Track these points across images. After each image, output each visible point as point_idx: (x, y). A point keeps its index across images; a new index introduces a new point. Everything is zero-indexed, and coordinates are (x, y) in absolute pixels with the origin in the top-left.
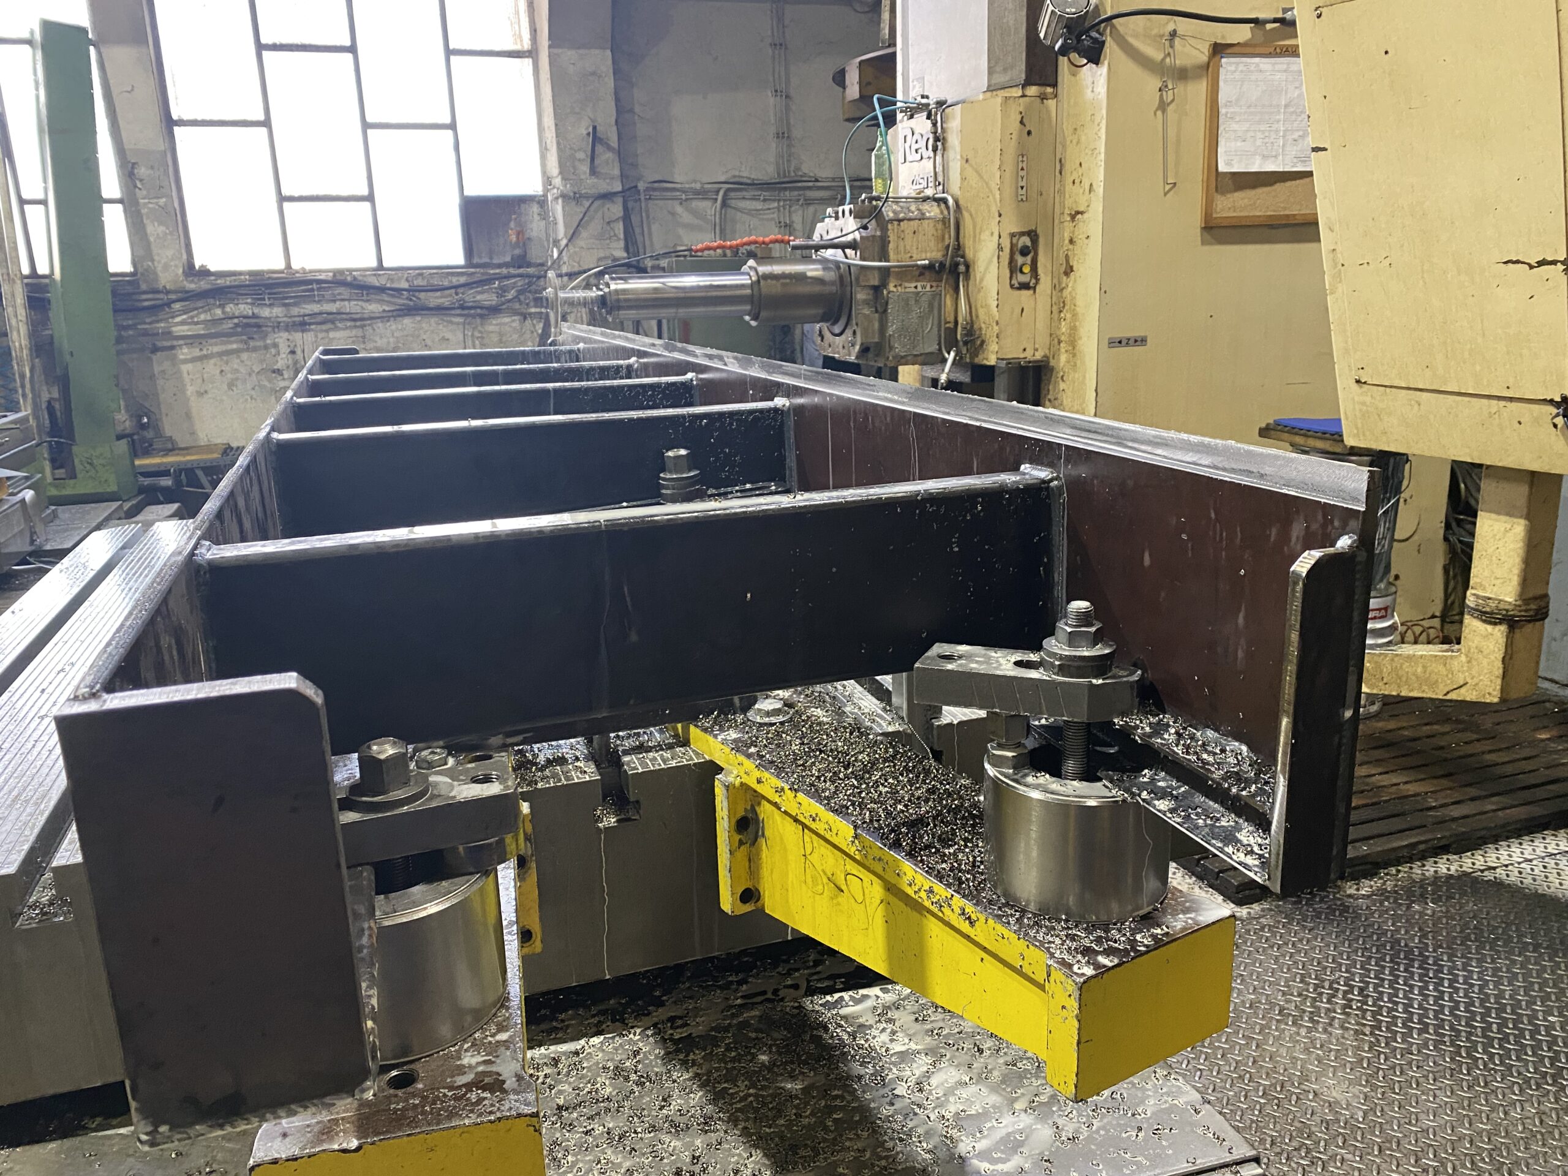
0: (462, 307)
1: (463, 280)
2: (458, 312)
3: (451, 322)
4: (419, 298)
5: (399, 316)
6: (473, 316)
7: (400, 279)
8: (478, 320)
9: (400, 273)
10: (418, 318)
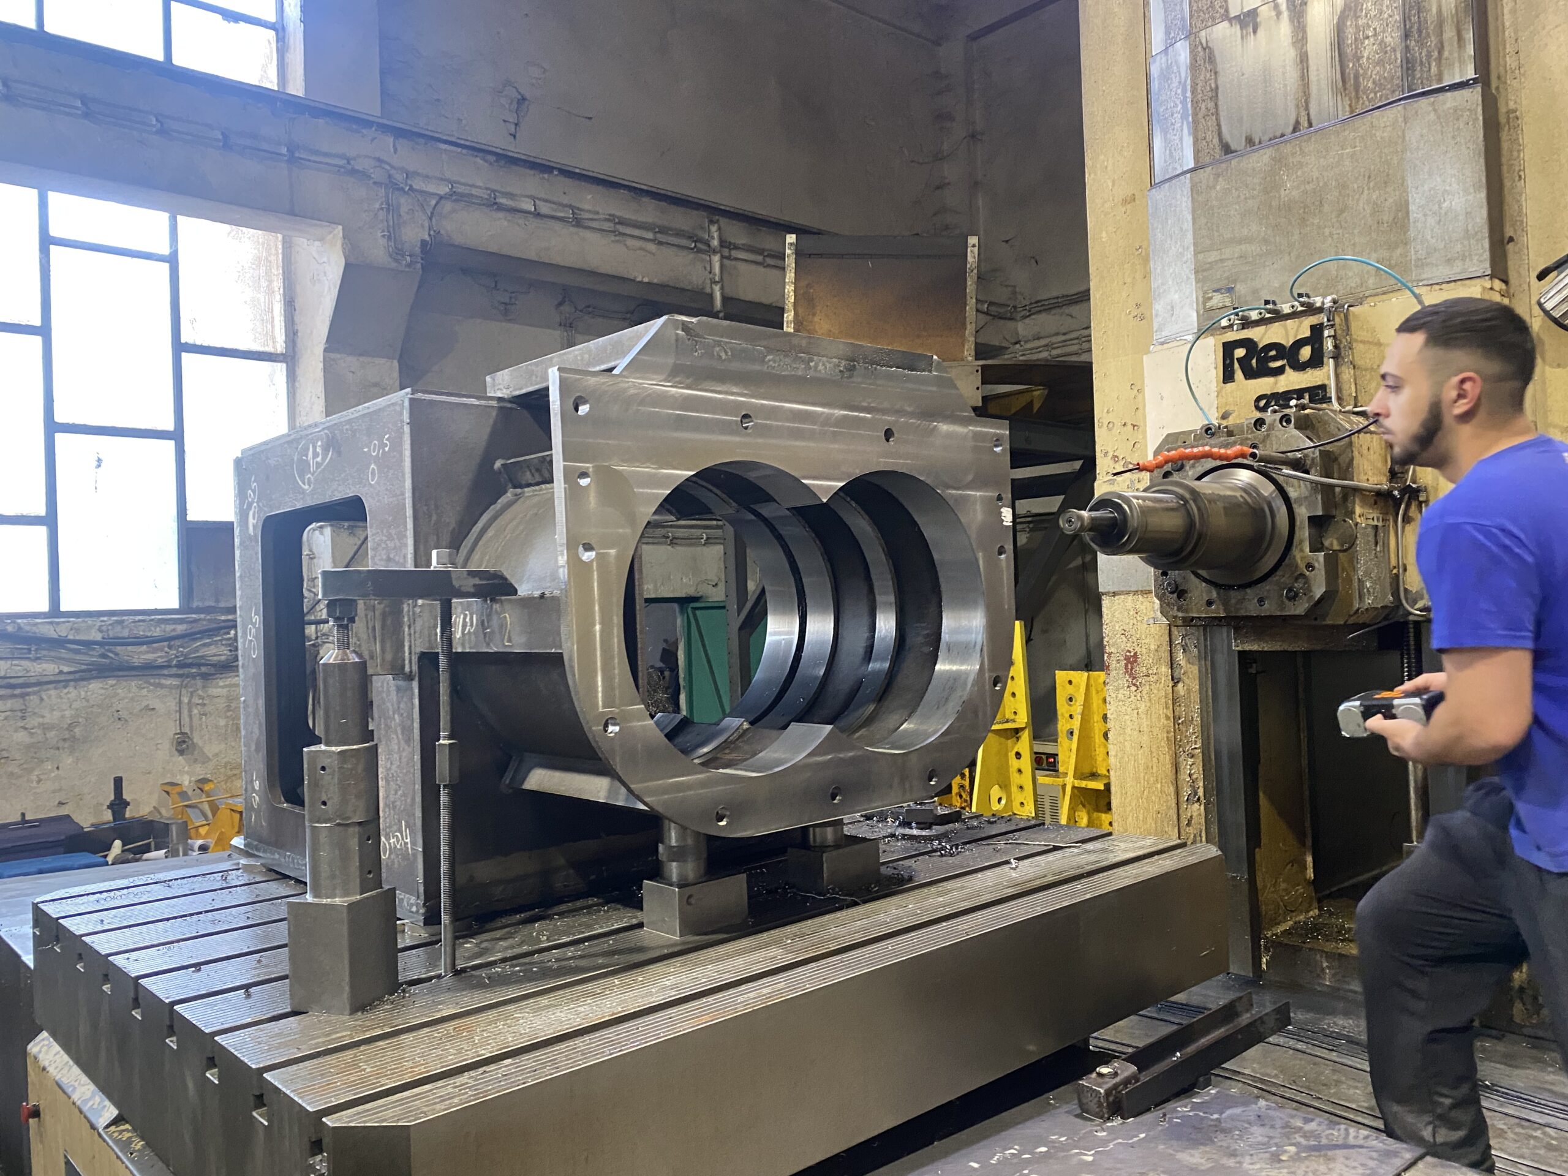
0: (180, 666)
1: (181, 628)
2: (174, 671)
3: (162, 686)
4: (117, 654)
5: (83, 679)
6: (193, 677)
7: (90, 628)
8: (199, 682)
9: (90, 621)
10: (112, 682)
